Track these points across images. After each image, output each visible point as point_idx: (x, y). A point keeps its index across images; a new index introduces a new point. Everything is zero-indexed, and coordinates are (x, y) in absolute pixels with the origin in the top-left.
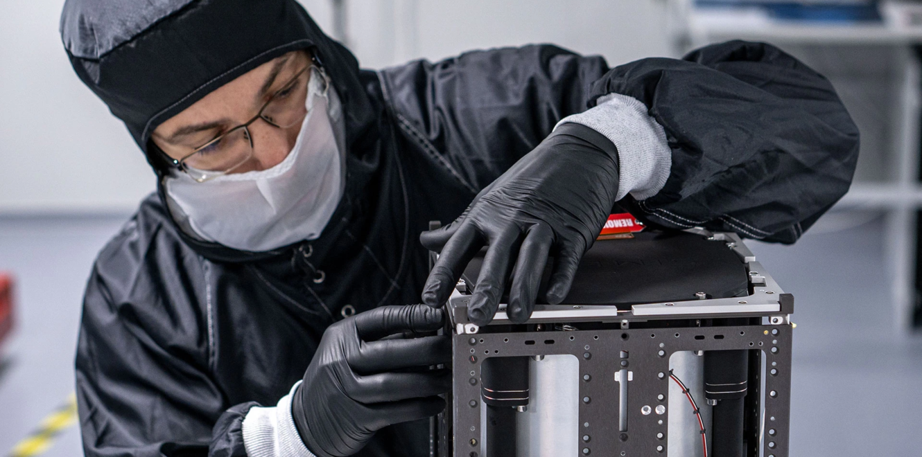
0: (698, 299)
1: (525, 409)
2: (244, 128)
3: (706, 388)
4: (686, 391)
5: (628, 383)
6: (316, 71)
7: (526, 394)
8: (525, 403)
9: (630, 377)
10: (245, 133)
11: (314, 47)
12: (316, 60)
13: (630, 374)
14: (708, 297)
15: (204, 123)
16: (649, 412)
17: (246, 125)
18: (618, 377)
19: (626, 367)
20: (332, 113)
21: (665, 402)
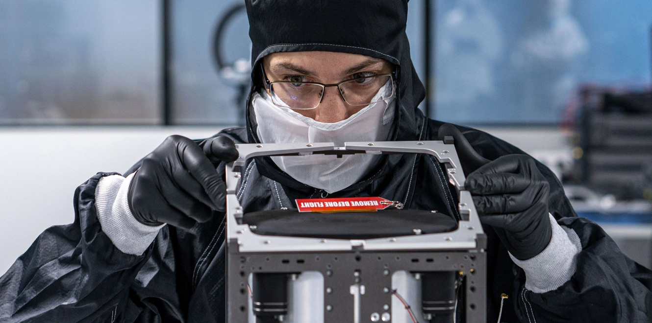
0: (414, 234)
1: (284, 319)
2: (323, 86)
3: (424, 305)
4: (408, 308)
5: (361, 296)
6: (391, 84)
7: (285, 307)
8: (285, 313)
9: (363, 292)
10: (322, 91)
11: (399, 67)
12: (395, 73)
13: (363, 288)
14: (423, 233)
15: (301, 67)
16: (378, 318)
17: (325, 86)
18: (354, 290)
19: (360, 283)
20: (385, 118)
21: (389, 311)
